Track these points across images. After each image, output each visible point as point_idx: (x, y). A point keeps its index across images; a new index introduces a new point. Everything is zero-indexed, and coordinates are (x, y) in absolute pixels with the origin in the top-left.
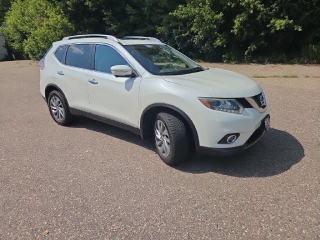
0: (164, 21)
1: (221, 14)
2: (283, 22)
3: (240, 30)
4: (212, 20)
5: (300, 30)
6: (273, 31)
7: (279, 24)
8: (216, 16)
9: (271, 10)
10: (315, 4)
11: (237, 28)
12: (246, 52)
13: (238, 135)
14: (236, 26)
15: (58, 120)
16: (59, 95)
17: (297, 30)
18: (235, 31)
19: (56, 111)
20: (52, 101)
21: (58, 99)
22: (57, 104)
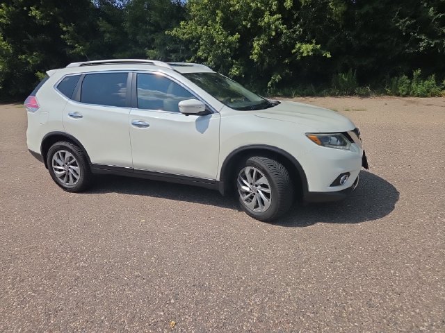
0: (157, 41)
1: (237, 36)
2: (310, 47)
3: (260, 56)
4: (224, 43)
5: (329, 56)
6: (298, 58)
7: (306, 49)
8: (230, 38)
9: (294, 32)
10: (341, 26)
11: (256, 54)
12: (270, 83)
13: (348, 174)
14: (256, 51)
15: (67, 185)
16: (71, 147)
17: (326, 57)
18: (255, 57)
19: (64, 172)
20: (55, 157)
21: (68, 154)
22: (65, 162)
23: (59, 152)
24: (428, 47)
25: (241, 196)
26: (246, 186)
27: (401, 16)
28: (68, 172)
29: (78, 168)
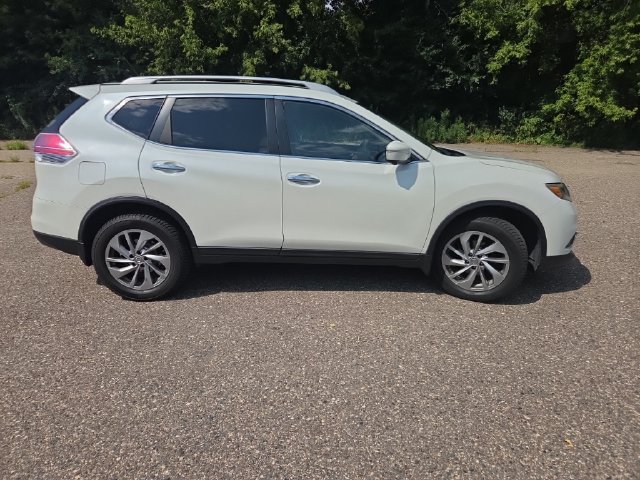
1: (221, 48)
2: (324, 74)
5: (347, 86)
8: (209, 50)
9: (300, 51)
14: (249, 73)
15: (136, 290)
17: (343, 87)
19: (131, 267)
20: (114, 243)
21: (145, 236)
22: (137, 249)
23: (126, 233)
24: (454, 84)
25: (447, 273)
26: (459, 258)
27: (426, 43)
28: (142, 266)
29: (168, 257)
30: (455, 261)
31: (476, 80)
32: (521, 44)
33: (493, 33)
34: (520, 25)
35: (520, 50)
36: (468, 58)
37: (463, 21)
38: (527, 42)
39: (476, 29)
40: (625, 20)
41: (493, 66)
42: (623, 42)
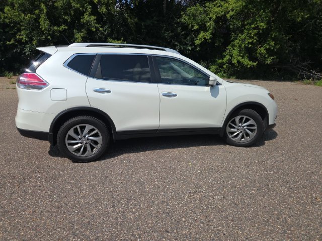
15: (82, 157)
22: (83, 135)
23: (78, 126)
25: (229, 135)
26: (234, 128)
27: (167, 30)
28: (86, 143)
29: (101, 137)
30: (232, 130)
31: (190, 48)
32: (208, 32)
33: (196, 27)
34: (208, 24)
35: (208, 35)
36: (185, 38)
37: (183, 21)
38: (210, 32)
39: (189, 25)
40: (250, 24)
41: (197, 42)
42: (251, 34)
